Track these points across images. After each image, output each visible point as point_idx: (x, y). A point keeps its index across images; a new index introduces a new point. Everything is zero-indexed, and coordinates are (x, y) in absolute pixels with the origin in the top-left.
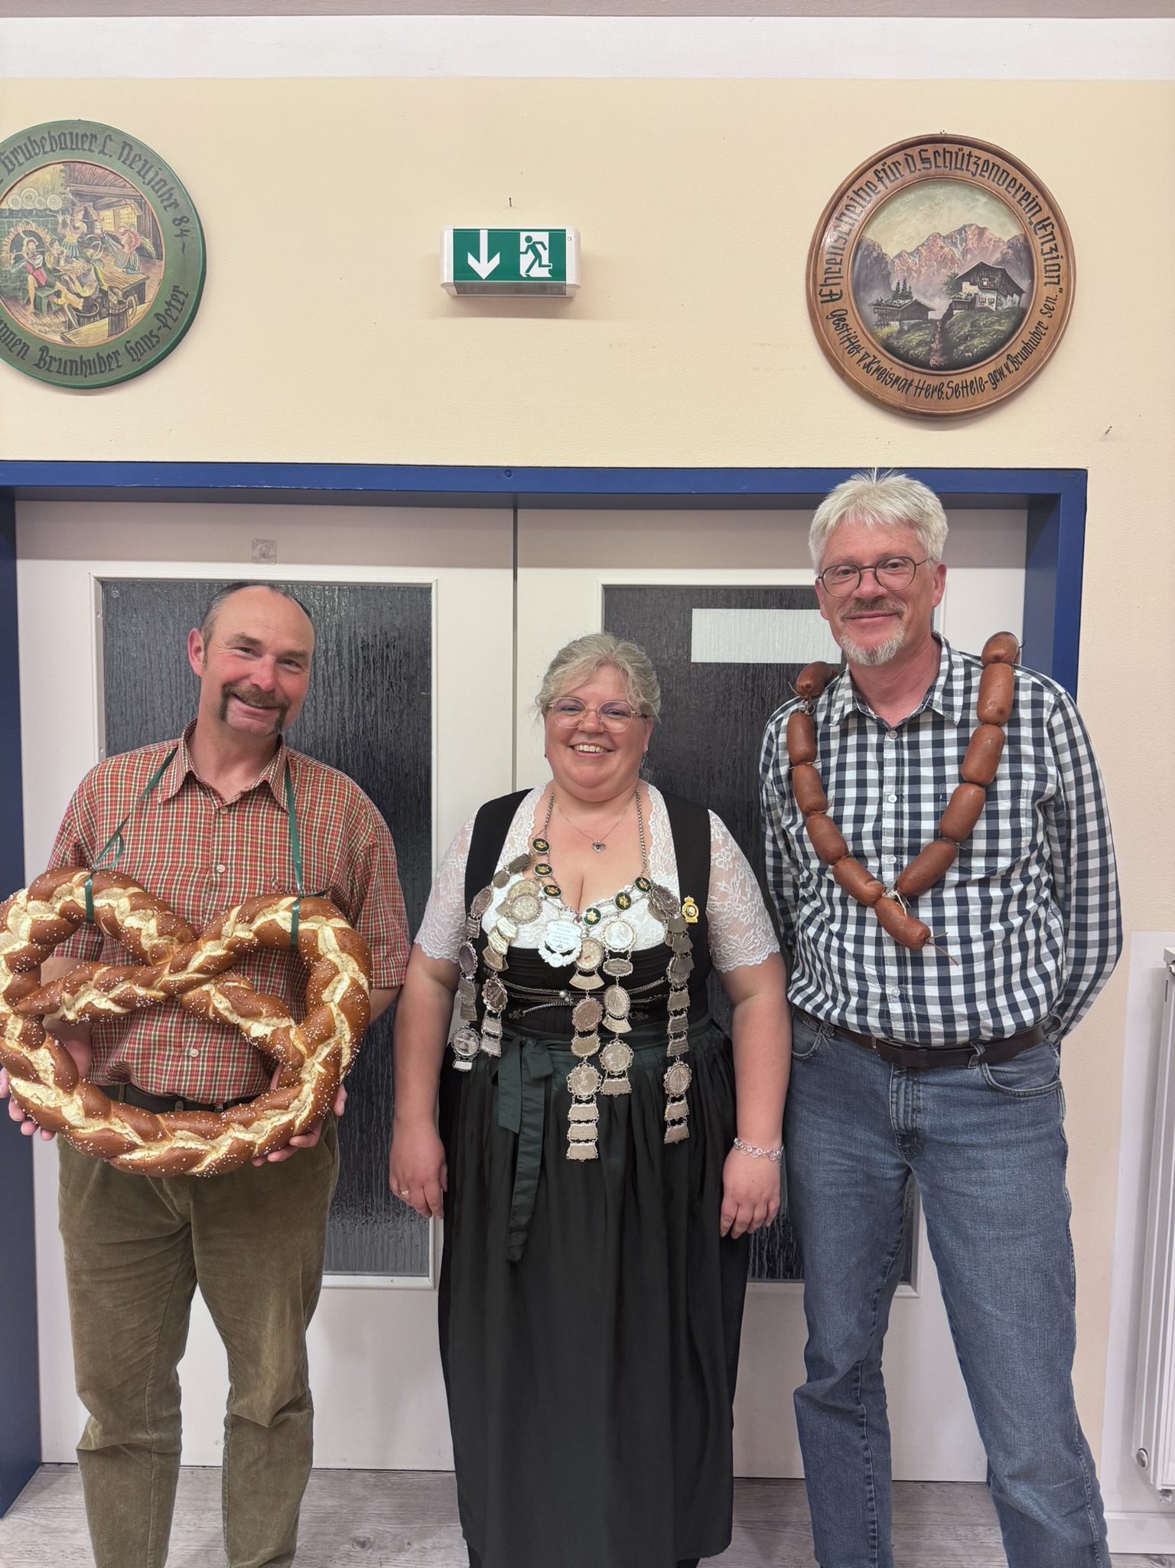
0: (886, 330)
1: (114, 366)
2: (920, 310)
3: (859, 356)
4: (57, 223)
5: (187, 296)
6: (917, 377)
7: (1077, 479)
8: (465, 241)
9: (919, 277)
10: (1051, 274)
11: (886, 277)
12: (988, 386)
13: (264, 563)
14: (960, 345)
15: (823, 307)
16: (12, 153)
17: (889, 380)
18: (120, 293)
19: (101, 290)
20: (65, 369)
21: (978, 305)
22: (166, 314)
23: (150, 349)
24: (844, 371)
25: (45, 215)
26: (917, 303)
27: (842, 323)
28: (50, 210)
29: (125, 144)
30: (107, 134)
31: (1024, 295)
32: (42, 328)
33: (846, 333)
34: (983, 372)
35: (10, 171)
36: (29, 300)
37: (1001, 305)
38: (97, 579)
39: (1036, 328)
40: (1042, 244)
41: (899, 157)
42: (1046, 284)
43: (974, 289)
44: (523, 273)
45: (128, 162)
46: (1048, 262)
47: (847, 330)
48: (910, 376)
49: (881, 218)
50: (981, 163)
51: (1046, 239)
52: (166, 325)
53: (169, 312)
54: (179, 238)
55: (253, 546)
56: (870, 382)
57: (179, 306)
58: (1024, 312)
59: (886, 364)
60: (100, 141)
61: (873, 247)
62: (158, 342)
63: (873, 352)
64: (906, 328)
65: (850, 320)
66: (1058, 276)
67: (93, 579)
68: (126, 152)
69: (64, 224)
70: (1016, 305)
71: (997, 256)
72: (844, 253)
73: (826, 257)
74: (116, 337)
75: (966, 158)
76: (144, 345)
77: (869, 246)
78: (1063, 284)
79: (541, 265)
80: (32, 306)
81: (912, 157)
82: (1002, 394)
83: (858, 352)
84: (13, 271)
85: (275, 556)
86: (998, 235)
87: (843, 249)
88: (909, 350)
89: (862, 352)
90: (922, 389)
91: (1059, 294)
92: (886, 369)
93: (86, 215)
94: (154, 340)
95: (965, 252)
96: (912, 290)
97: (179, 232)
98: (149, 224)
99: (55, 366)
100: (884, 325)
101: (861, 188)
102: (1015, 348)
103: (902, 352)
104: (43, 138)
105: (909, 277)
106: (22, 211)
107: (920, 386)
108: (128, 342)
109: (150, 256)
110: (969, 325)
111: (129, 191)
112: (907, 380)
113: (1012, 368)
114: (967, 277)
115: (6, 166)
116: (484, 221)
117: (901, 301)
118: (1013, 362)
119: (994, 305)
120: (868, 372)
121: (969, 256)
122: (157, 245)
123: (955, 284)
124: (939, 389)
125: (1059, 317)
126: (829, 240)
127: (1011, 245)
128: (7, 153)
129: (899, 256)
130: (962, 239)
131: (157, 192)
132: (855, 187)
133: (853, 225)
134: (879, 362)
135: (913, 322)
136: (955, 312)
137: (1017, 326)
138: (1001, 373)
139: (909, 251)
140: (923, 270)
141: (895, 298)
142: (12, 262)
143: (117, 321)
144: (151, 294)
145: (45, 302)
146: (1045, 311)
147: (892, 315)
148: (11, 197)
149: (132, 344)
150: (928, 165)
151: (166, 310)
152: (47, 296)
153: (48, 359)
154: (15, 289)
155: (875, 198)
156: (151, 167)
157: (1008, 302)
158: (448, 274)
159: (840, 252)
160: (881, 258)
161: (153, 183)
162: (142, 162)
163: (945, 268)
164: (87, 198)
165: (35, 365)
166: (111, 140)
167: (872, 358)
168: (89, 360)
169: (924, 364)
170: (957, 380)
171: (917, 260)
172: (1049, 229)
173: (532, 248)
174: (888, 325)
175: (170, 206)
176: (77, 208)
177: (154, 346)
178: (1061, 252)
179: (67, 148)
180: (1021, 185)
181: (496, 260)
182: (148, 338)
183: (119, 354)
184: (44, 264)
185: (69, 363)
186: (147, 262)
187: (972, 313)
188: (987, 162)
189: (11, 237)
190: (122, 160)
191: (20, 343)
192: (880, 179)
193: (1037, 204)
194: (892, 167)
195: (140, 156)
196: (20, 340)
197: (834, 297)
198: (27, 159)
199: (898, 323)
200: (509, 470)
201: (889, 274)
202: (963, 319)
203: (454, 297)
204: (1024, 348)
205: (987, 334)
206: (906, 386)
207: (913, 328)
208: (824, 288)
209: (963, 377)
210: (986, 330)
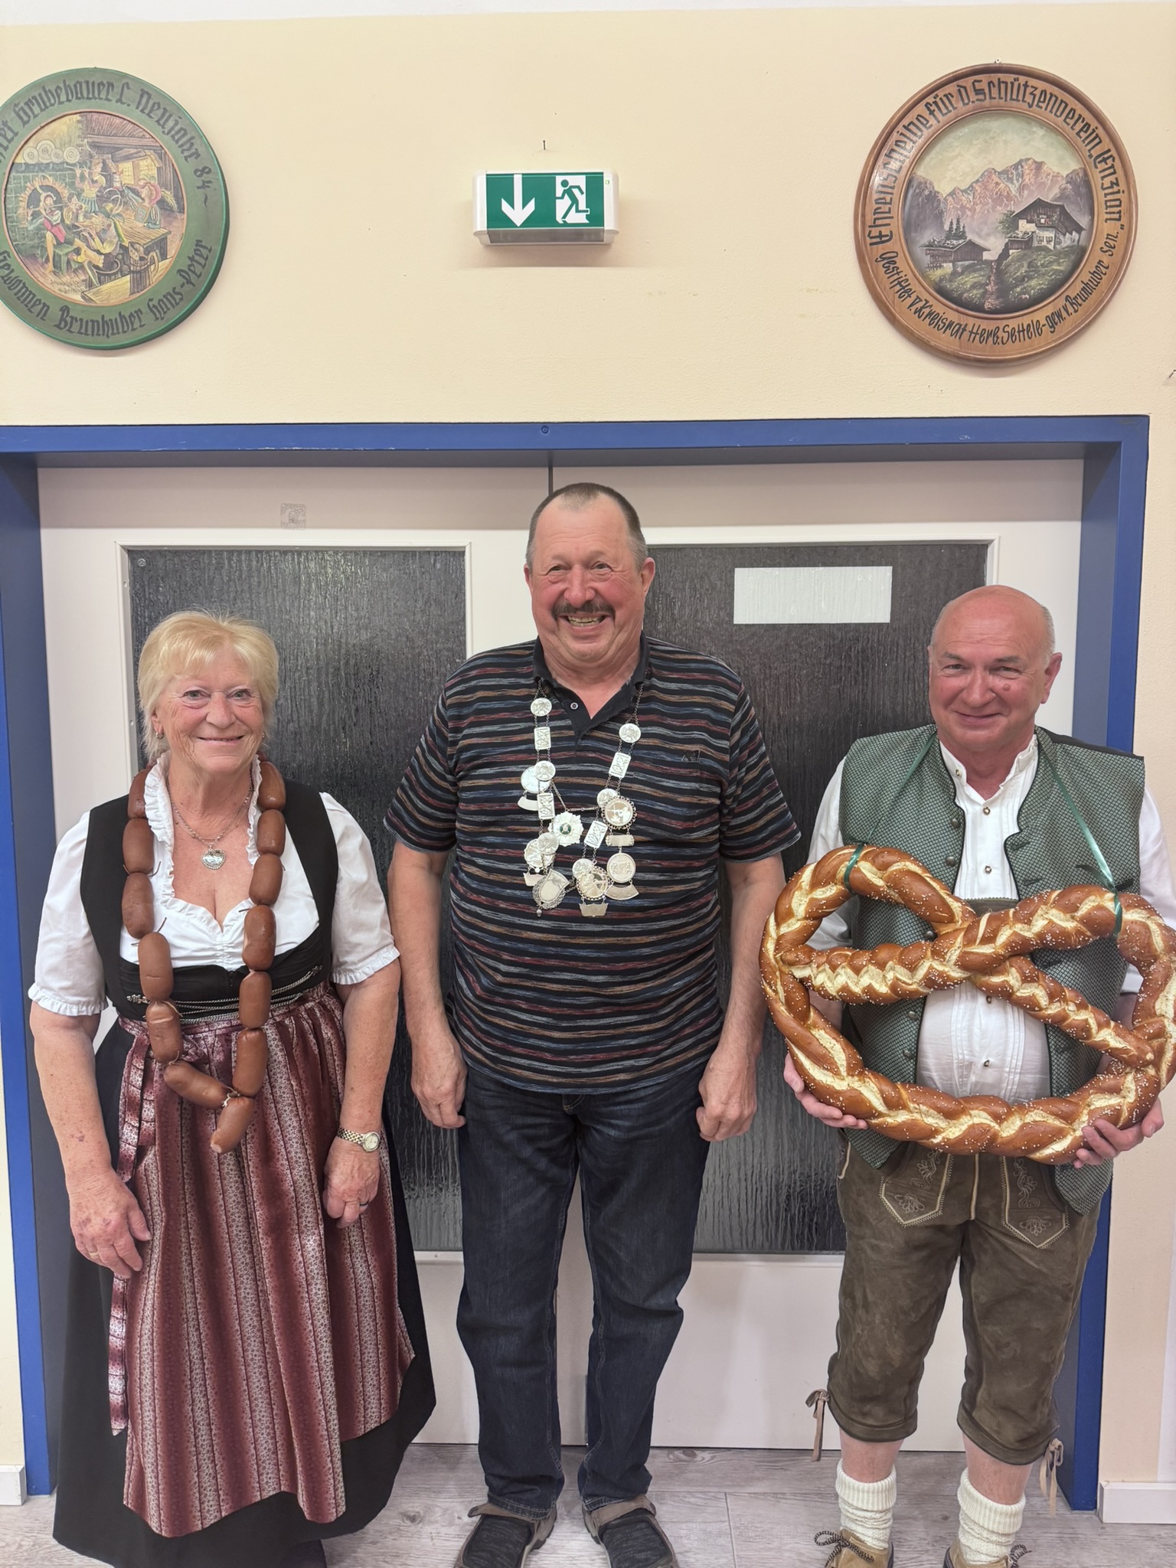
0: (939, 272)
1: (137, 324)
2: (974, 250)
3: (910, 301)
4: (74, 176)
5: (210, 250)
6: (971, 321)
7: (1139, 424)
8: (498, 187)
9: (973, 215)
10: (1112, 210)
11: (939, 216)
12: (1046, 329)
13: (293, 528)
14: (1016, 286)
15: (871, 249)
16: (26, 104)
17: (942, 325)
18: (142, 249)
19: (122, 246)
20: (86, 330)
21: (1035, 244)
22: (189, 269)
23: (174, 307)
24: (894, 316)
25: (61, 169)
26: (971, 243)
27: (892, 266)
28: (68, 164)
29: (143, 92)
30: (125, 81)
31: (1083, 233)
32: (62, 287)
33: (896, 277)
34: (1041, 315)
35: (25, 123)
36: (48, 257)
37: (1060, 243)
38: (123, 547)
39: (1097, 267)
40: (1103, 178)
41: (952, 88)
42: (1106, 220)
43: (1031, 227)
44: (559, 219)
45: (147, 111)
46: (1109, 197)
47: (898, 273)
48: (964, 320)
49: (933, 154)
50: (1037, 93)
51: (1107, 172)
52: (189, 282)
53: (192, 268)
54: (202, 190)
55: (282, 511)
56: (922, 327)
57: (202, 261)
58: (1083, 250)
59: (938, 308)
60: (117, 90)
61: (924, 184)
62: (181, 299)
63: (925, 296)
64: (959, 270)
65: (901, 263)
66: (1120, 212)
67: (119, 548)
68: (144, 100)
69: (82, 177)
70: (1076, 243)
71: (1056, 191)
72: (895, 191)
73: (875, 196)
74: (138, 294)
75: (1022, 88)
76: (167, 303)
77: (920, 183)
78: (1124, 220)
79: (578, 211)
80: (51, 264)
81: (965, 88)
82: (1060, 338)
83: (909, 296)
84: (31, 228)
85: (304, 521)
86: (1056, 170)
87: (893, 188)
88: (962, 294)
89: (914, 296)
90: (977, 333)
91: (1120, 231)
92: (938, 314)
93: (105, 168)
95: (1022, 188)
96: (966, 229)
97: (200, 184)
98: (170, 176)
99: (76, 327)
100: (937, 267)
101: (912, 123)
102: (1074, 288)
103: (955, 295)
104: (58, 87)
105: (963, 215)
106: (39, 165)
107: (975, 331)
108: (151, 300)
109: (171, 210)
110: (1025, 264)
111: (148, 141)
112: (961, 325)
113: (1071, 310)
114: (1022, 214)
115: (20, 118)
116: (518, 165)
117: (954, 242)
118: (1072, 304)
119: (1052, 243)
120: (919, 317)
121: (1026, 192)
122: (178, 198)
123: (1012, 222)
124: (994, 334)
125: (1121, 254)
126: (877, 180)
127: (1070, 179)
128: (22, 104)
129: (952, 194)
130: (1018, 174)
131: (177, 142)
132: (905, 122)
133: (903, 162)
134: (931, 306)
135: (967, 263)
136: (1011, 252)
137: (1076, 266)
138: (1060, 316)
139: (963, 188)
140: (978, 208)
141: (948, 238)
142: (30, 218)
143: (139, 278)
144: (172, 250)
145: (64, 259)
146: (1106, 249)
147: (945, 257)
148: (27, 150)
149: (155, 302)
150: (981, 97)
151: (189, 266)
152: (67, 254)
153: (69, 319)
154: (33, 247)
155: (926, 133)
156: (170, 116)
157: (1067, 240)
158: (481, 223)
159: (890, 190)
160: (933, 197)
161: (173, 133)
162: (161, 111)
163: (1001, 206)
164: (105, 150)
165: (55, 326)
166: (128, 88)
167: (924, 302)
168: (111, 320)
169: (979, 308)
170: (1013, 324)
171: (971, 198)
172: (1109, 162)
173: (569, 192)
174: (941, 266)
175: (190, 156)
176: (95, 161)
177: (177, 304)
178: (1122, 186)
179: (83, 97)
180: (1080, 116)
181: (531, 206)
182: (171, 295)
183: (141, 313)
184: (63, 220)
185: (90, 324)
186: (169, 215)
187: (1028, 252)
188: (1044, 92)
189: (28, 192)
190: (140, 108)
191: (40, 303)
192: (932, 113)
193: (1097, 136)
194: (945, 99)
195: (159, 104)
196: (40, 301)
197: (883, 239)
198: (42, 110)
199: (951, 265)
200: (545, 426)
201: (941, 213)
202: (1020, 259)
203: (487, 246)
204: (1083, 289)
205: (1044, 274)
206: (959, 331)
207: (967, 270)
208: (873, 229)
209: (1019, 321)
210: (1043, 270)
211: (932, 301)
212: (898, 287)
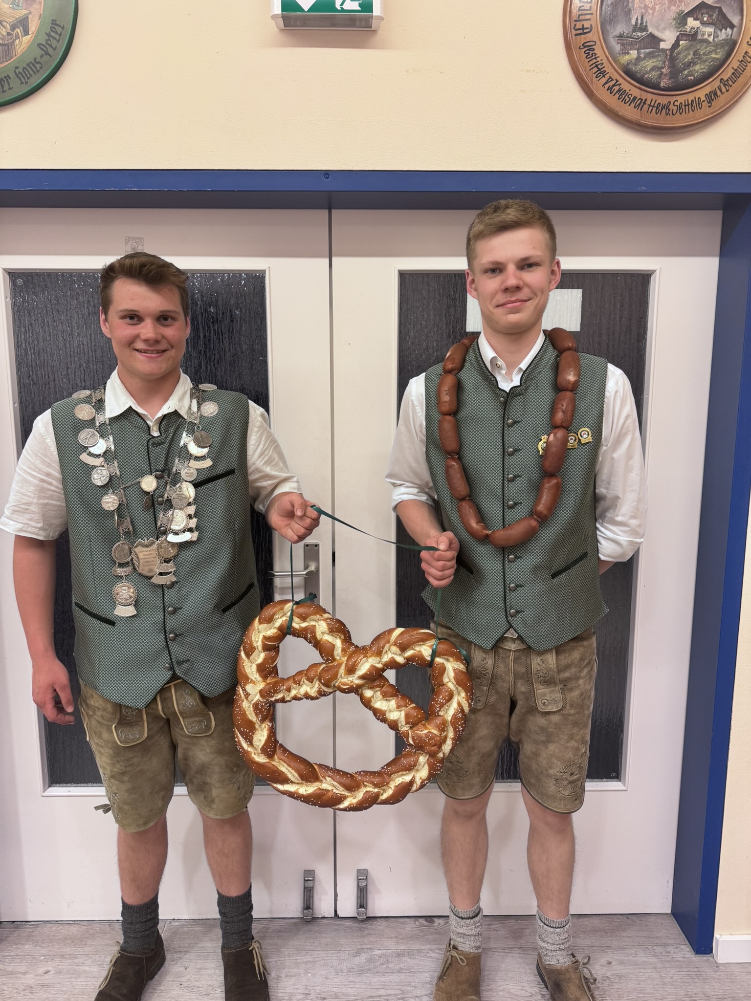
0: (627, 58)
1: (6, 88)
2: (654, 41)
3: (604, 80)
5: (63, 28)
6: (649, 97)
12: (705, 104)
14: (684, 70)
15: (576, 39)
17: (628, 99)
18: (8, 26)
21: (699, 37)
22: (47, 43)
23: (35, 74)
24: (592, 92)
26: (652, 36)
27: (591, 52)
31: (735, 29)
33: (594, 61)
34: (702, 93)
37: (717, 37)
38: (5, 270)
39: (744, 57)
43: (697, 24)
44: (338, 7)
47: (596, 58)
48: (645, 96)
52: (47, 53)
53: (49, 42)
55: (126, 242)
56: (612, 101)
57: (57, 37)
58: (735, 43)
59: (625, 86)
62: (41, 68)
63: (616, 76)
64: (642, 56)
65: (598, 50)
67: (1, 271)
70: (729, 37)
74: (7, 64)
76: (30, 70)
82: (715, 112)
83: (604, 76)
88: (643, 75)
89: (607, 76)
90: (653, 106)
92: (625, 91)
94: (38, 66)
96: (648, 24)
100: (625, 54)
102: (726, 73)
103: (639, 76)
105: (646, 13)
107: (652, 104)
108: (17, 68)
110: (692, 53)
112: (642, 100)
113: (724, 90)
114: (691, 13)
117: (639, 34)
118: (725, 85)
119: (712, 37)
120: (611, 93)
123: (682, 19)
124: (666, 107)
134: (620, 84)
135: (648, 51)
136: (681, 42)
137: (728, 55)
138: (715, 94)
140: (657, 7)
141: (634, 31)
143: (7, 50)
144: (33, 27)
146: (750, 43)
147: (632, 45)
149: (21, 70)
151: (47, 40)
157: (723, 35)
158: (277, 6)
163: (674, 6)
167: (615, 81)
169: (655, 86)
170: (681, 99)
174: (628, 53)
177: (38, 71)
182: (33, 64)
183: (10, 78)
187: (694, 43)
197: (585, 31)
199: (636, 52)
200: (327, 173)
202: (687, 48)
203: (281, 30)
204: (733, 74)
205: (705, 61)
206: (640, 104)
207: (649, 56)
208: (578, 23)
209: (685, 97)
210: (705, 57)
211: (621, 81)
212: (595, 69)
